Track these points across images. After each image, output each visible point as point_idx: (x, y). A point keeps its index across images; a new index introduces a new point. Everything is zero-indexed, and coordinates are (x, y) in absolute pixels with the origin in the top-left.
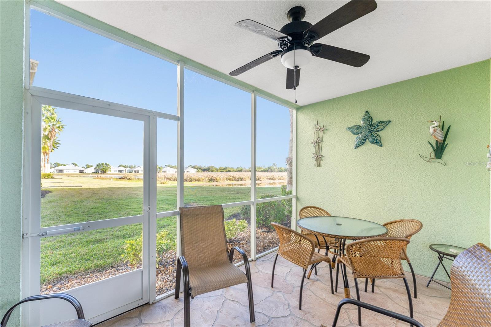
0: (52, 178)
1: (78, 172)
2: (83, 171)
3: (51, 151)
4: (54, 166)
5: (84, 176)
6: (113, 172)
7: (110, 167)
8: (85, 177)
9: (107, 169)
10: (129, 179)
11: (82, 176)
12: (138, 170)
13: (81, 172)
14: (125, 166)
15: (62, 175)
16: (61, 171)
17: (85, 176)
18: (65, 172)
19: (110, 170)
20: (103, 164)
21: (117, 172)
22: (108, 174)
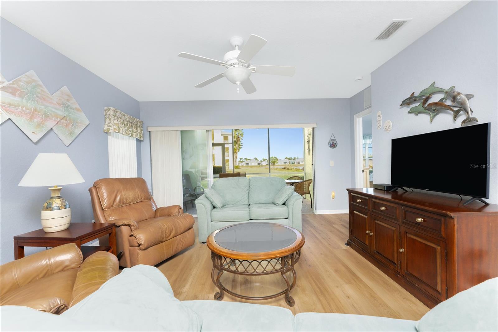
0: (239, 168)
1: (257, 164)
2: (260, 163)
3: (238, 151)
4: (244, 161)
6: (279, 164)
7: (277, 160)
10: (288, 169)
11: (259, 167)
12: (299, 161)
13: (259, 164)
14: (290, 158)
15: (248, 167)
16: (247, 164)
18: (250, 164)
20: (272, 157)
21: (283, 164)
22: (276, 166)
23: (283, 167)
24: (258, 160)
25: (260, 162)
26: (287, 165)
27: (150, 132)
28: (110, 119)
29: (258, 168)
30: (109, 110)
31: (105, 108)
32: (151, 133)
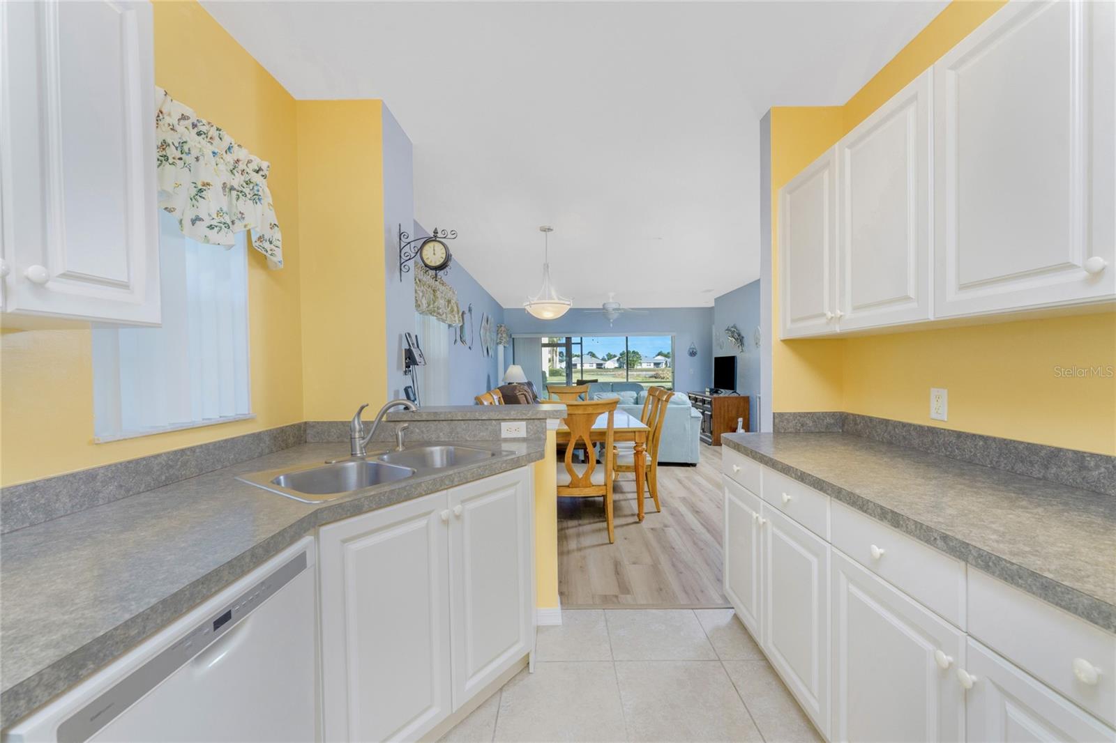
23: (652, 373)
25: (602, 362)
26: (661, 370)
27: (513, 339)
30: (501, 326)
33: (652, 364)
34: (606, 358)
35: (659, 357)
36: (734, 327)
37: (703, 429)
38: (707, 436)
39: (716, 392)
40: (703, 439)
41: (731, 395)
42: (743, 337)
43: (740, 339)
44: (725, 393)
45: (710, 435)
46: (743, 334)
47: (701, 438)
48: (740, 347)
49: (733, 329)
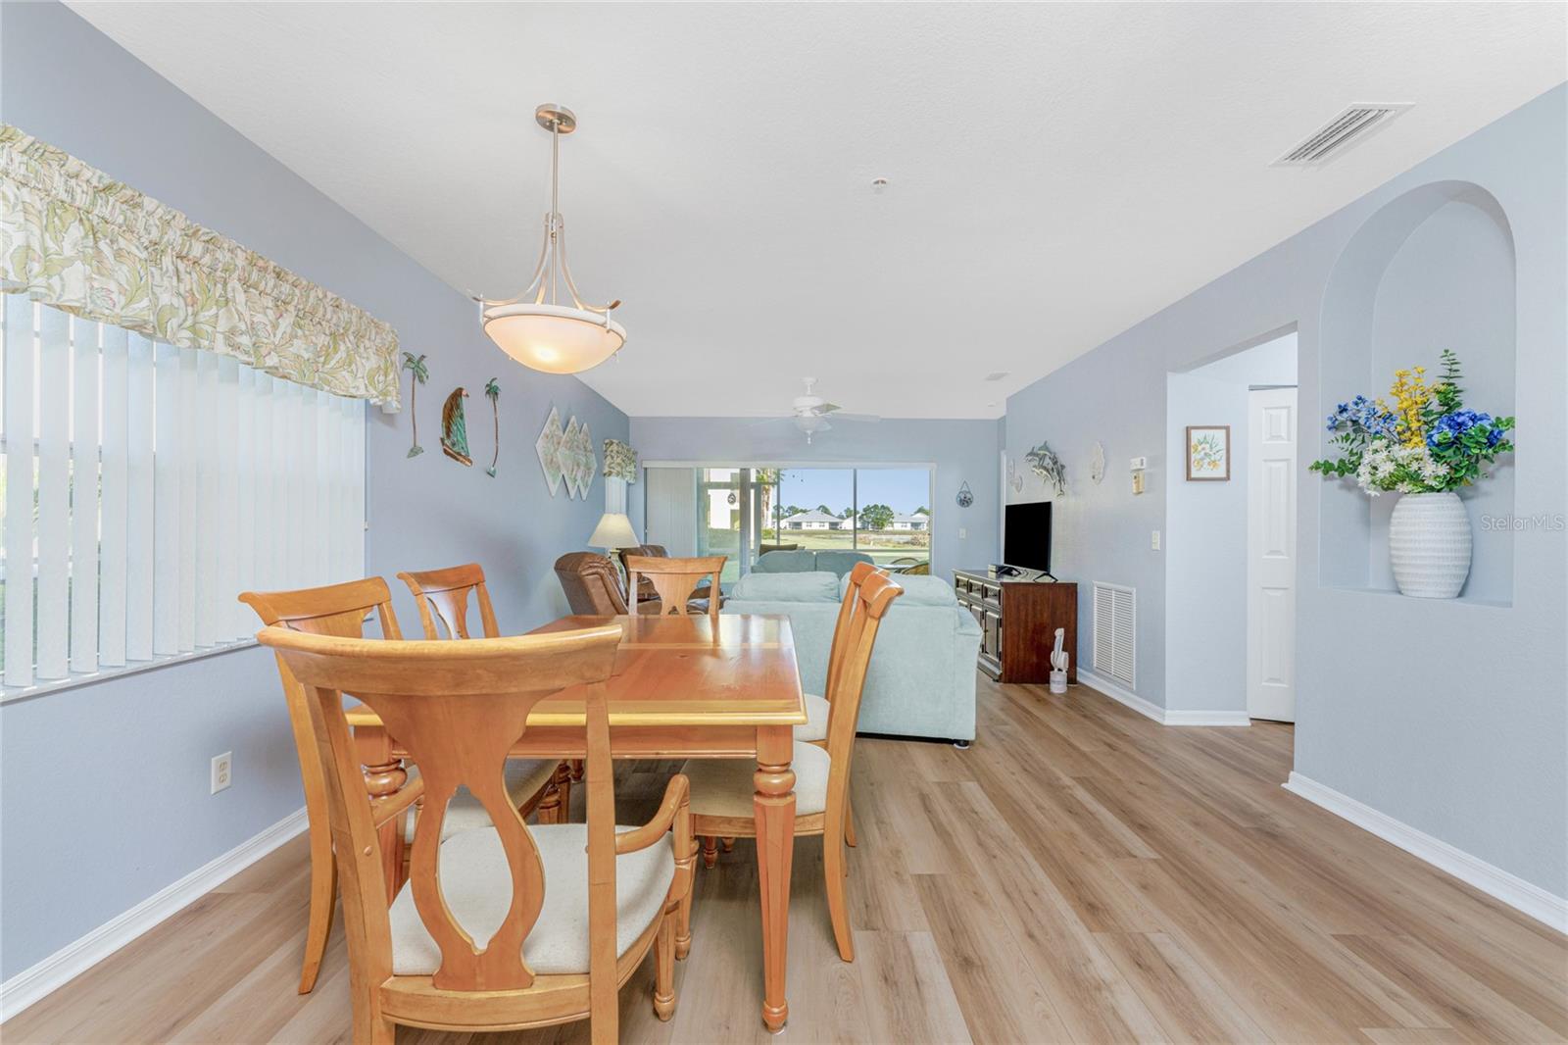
1: (827, 527)
2: (836, 524)
4: (787, 514)
5: (837, 536)
6: (898, 527)
7: (891, 515)
8: (839, 538)
9: (885, 520)
11: (834, 536)
13: (834, 526)
15: (799, 534)
16: (798, 525)
17: (841, 536)
18: (804, 527)
19: (892, 523)
20: (876, 506)
21: (909, 527)
22: (888, 533)
23: (908, 538)
24: (829, 514)
25: (838, 520)
26: (921, 533)
27: (646, 469)
28: (612, 458)
29: (831, 538)
30: (612, 443)
31: (606, 441)
32: (649, 471)
33: (909, 525)
34: (844, 514)
35: (919, 515)
36: (1045, 447)
37: (983, 647)
38: (991, 662)
39: (1009, 572)
40: (984, 666)
41: (1040, 580)
42: (1063, 467)
43: (1056, 469)
44: (1026, 576)
45: (997, 660)
46: (1062, 460)
47: (979, 663)
48: (1058, 484)
49: (1042, 452)
